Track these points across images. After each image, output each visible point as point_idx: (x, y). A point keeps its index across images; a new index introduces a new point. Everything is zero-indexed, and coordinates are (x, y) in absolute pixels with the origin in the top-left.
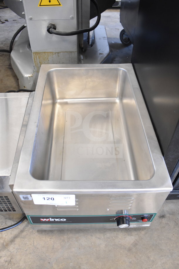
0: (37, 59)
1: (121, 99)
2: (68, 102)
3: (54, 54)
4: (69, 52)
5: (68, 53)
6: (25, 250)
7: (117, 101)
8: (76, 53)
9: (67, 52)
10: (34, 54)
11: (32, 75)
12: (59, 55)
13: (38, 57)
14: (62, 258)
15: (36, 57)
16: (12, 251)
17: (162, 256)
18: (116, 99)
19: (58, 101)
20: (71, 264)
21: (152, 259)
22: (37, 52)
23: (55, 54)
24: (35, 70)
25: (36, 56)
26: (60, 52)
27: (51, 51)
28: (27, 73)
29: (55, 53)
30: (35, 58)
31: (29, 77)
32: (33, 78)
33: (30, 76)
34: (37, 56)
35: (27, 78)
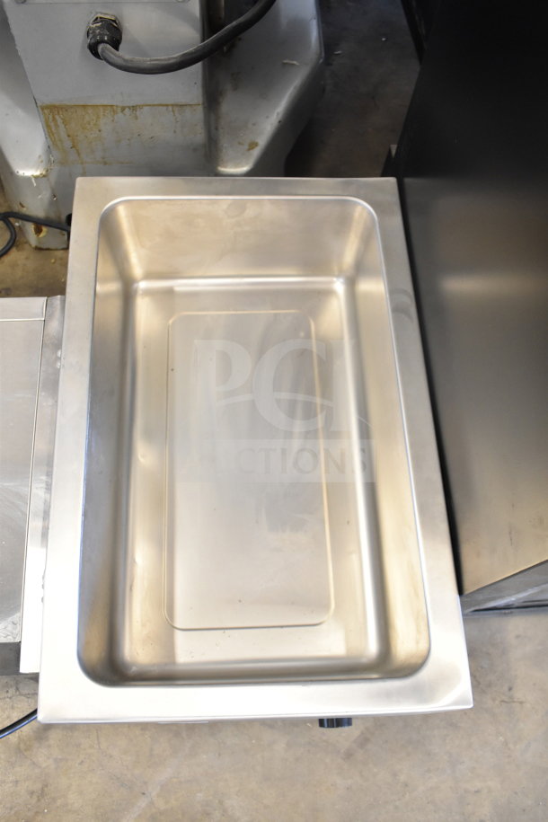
0: (57, 126)
1: (351, 283)
2: (177, 289)
3: (119, 110)
4: (173, 105)
5: (170, 108)
6: (79, 761)
7: (339, 286)
8: (200, 110)
9: (167, 105)
10: (46, 111)
11: (44, 173)
12: (138, 113)
13: (59, 121)
14: (175, 780)
15: (54, 119)
16: (44, 765)
17: (429, 771)
18: (335, 279)
19: (143, 285)
20: (199, 794)
21: (402, 778)
22: (57, 104)
23: (122, 112)
24: (52, 159)
25: (53, 117)
26: (141, 107)
27: (105, 103)
28: (27, 166)
29: (123, 109)
30: (52, 124)
31: (36, 177)
32: (48, 180)
33: (37, 173)
34: (57, 117)
35: (28, 179)
